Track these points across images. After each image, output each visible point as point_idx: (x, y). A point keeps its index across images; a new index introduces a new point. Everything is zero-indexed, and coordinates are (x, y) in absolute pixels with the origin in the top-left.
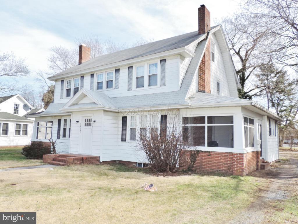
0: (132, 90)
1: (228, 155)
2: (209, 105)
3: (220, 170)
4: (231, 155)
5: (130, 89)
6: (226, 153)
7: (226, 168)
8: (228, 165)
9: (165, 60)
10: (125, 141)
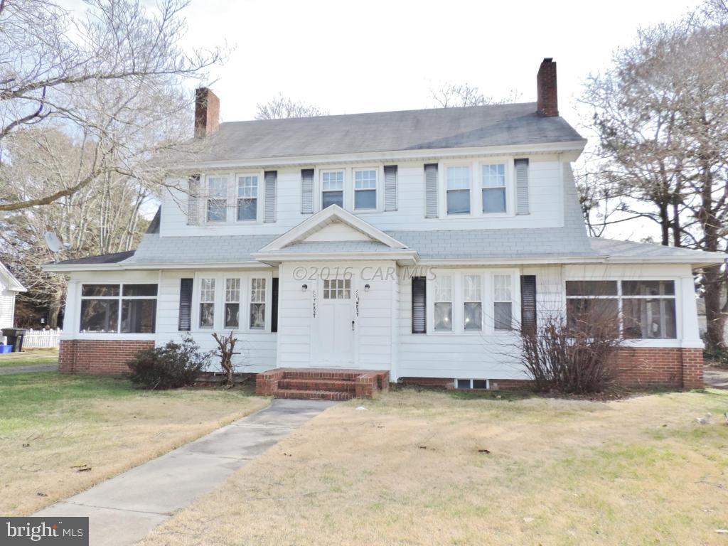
0: (437, 217)
1: (669, 353)
2: (644, 260)
3: (654, 382)
4: (675, 352)
5: (431, 213)
6: (665, 349)
7: (665, 376)
8: (669, 371)
9: (526, 161)
10: (425, 332)
